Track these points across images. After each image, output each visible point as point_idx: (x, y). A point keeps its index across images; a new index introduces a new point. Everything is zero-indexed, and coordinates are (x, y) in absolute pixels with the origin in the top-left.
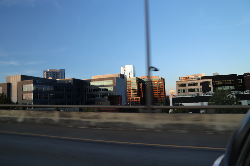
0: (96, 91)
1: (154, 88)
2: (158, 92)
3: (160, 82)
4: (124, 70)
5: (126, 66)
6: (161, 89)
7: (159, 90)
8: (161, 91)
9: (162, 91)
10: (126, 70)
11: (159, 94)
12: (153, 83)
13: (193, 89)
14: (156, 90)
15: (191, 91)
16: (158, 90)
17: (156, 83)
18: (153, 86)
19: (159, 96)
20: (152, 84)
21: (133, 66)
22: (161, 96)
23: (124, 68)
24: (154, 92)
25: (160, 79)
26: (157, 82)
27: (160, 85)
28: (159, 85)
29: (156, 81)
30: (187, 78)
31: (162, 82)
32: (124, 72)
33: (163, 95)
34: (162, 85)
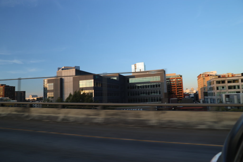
0: (141, 88)
1: (172, 86)
2: (176, 90)
3: (179, 80)
4: (135, 67)
5: (137, 64)
6: (179, 86)
7: (178, 88)
8: (179, 89)
9: (181, 88)
10: (137, 67)
11: (178, 91)
12: (171, 80)
13: (232, 86)
14: (175, 88)
15: (230, 88)
16: (176, 88)
17: (174, 80)
18: (171, 84)
19: (178, 93)
20: (170, 82)
21: (144, 63)
22: (180, 93)
23: (135, 65)
24: (173, 89)
25: (178, 77)
26: (176, 79)
27: (179, 82)
28: (177, 82)
29: (174, 79)
30: (208, 75)
31: (180, 80)
32: (135, 70)
33: (181, 93)
34: (181, 82)
